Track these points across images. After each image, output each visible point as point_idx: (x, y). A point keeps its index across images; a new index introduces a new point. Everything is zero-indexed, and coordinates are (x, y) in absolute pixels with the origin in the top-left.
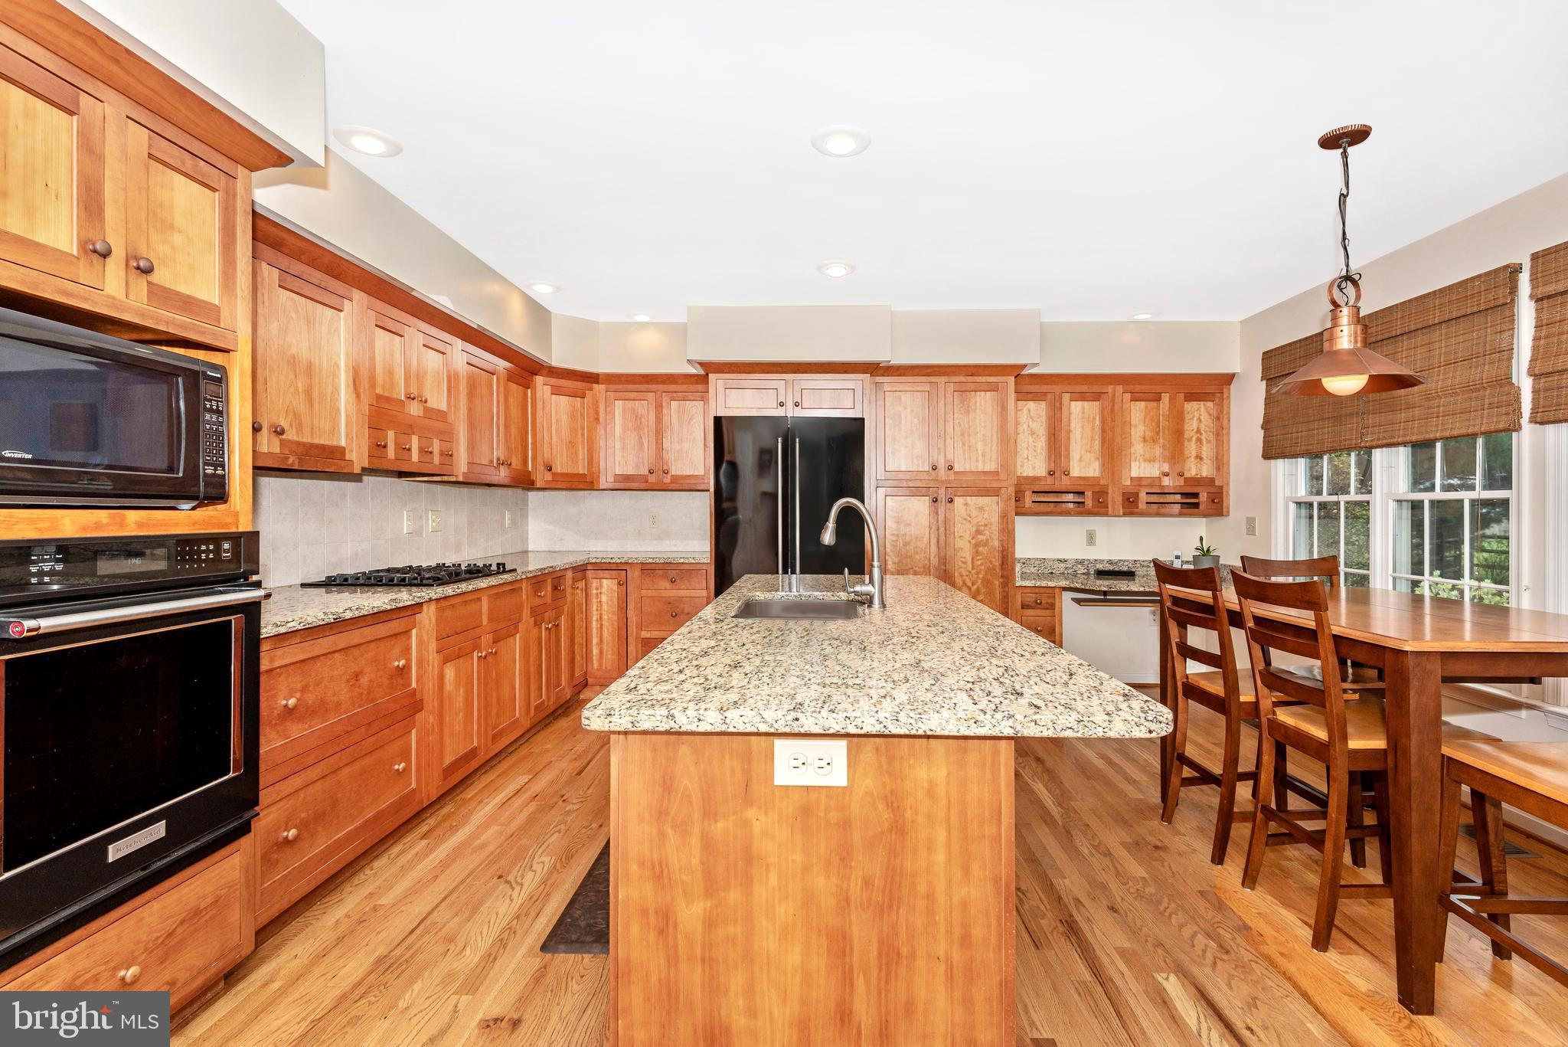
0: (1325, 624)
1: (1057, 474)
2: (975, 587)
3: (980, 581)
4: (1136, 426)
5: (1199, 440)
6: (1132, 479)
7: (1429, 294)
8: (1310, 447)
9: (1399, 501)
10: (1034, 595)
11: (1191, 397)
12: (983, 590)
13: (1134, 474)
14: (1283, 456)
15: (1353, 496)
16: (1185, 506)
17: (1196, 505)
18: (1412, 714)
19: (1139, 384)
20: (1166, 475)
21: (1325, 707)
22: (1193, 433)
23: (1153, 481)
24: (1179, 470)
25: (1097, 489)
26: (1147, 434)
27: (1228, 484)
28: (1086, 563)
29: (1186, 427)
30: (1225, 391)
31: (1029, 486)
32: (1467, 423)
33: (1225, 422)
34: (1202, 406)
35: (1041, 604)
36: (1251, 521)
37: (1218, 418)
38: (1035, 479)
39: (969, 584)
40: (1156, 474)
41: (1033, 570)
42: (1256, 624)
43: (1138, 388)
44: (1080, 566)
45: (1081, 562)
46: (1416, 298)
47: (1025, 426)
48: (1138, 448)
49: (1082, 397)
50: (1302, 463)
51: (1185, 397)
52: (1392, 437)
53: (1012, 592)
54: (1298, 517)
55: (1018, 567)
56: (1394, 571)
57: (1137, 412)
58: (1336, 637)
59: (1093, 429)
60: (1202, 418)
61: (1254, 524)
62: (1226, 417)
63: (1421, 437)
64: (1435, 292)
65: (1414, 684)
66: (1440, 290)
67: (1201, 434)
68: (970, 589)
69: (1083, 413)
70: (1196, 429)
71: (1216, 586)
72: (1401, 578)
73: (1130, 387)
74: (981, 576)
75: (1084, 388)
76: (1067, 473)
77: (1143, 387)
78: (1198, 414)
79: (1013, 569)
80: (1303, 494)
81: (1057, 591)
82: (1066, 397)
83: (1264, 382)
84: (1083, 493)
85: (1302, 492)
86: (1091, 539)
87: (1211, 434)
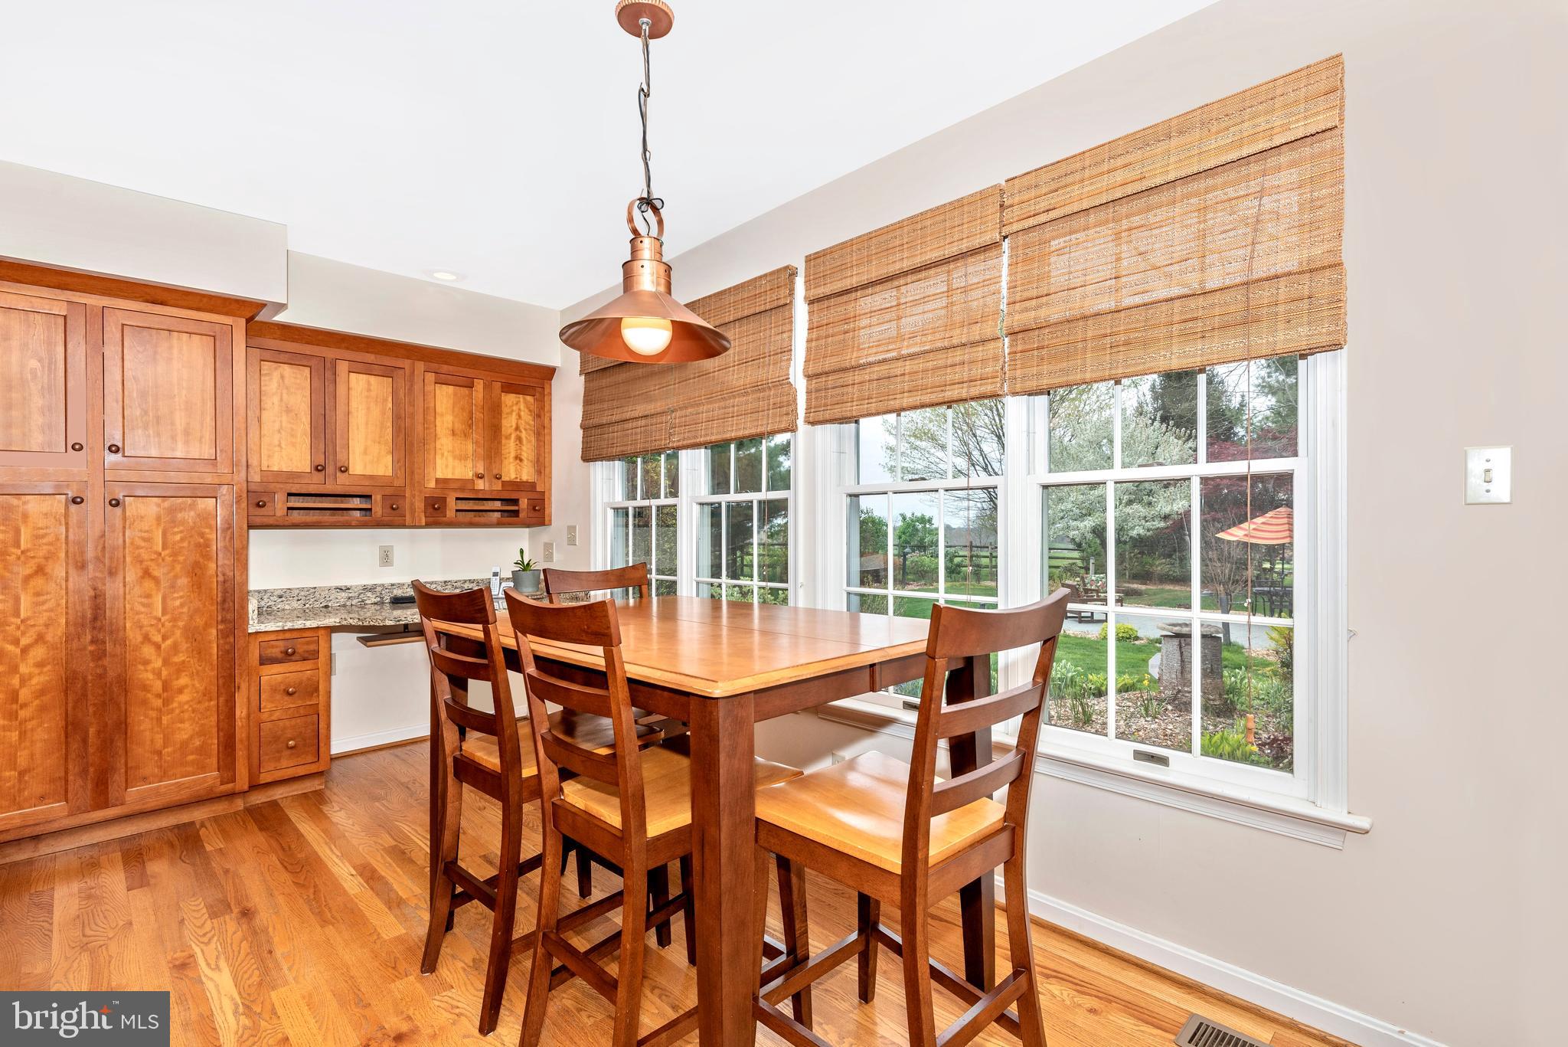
0: (617, 664)
1: (330, 469)
2: (169, 642)
3: (178, 633)
4: (442, 415)
5: (519, 439)
6: (437, 481)
7: (725, 290)
8: (624, 448)
9: (702, 504)
10: (281, 643)
11: (510, 388)
12: (184, 646)
13: (439, 475)
14: (601, 458)
15: (663, 501)
16: (506, 514)
17: (516, 513)
18: (722, 790)
19: (446, 363)
20: (480, 477)
21: (617, 785)
22: (511, 430)
23: (464, 484)
24: (495, 472)
25: (389, 491)
26: (456, 426)
27: (550, 489)
28: (379, 589)
29: (505, 423)
30: (546, 386)
31: (281, 486)
32: (756, 423)
33: (546, 421)
34: (521, 400)
35: (294, 653)
36: (572, 529)
37: (539, 416)
38: (293, 476)
39: (158, 638)
40: (470, 475)
41: (295, 604)
42: (538, 667)
43: (445, 368)
44: (369, 594)
45: (372, 589)
46: (714, 295)
47: (276, 400)
48: (445, 443)
49: (367, 370)
50: (618, 465)
51: (502, 387)
52: (696, 437)
53: (241, 643)
54: (616, 525)
55: (253, 605)
56: (698, 576)
57: (445, 400)
58: (632, 682)
59: (383, 413)
60: (522, 413)
61: (575, 532)
62: (547, 415)
63: (719, 437)
64: (730, 289)
65: (724, 742)
66: (734, 287)
67: (521, 432)
68: (158, 647)
69: (369, 390)
70: (514, 426)
71: (487, 616)
72: (703, 583)
73: (434, 366)
74: (181, 624)
75: (370, 358)
76: (344, 470)
77: (451, 368)
78: (516, 409)
79: (244, 607)
80: (620, 500)
81: (321, 633)
82: (343, 367)
83: (583, 377)
84: (370, 497)
85: (619, 498)
86: (386, 558)
87: (532, 433)
